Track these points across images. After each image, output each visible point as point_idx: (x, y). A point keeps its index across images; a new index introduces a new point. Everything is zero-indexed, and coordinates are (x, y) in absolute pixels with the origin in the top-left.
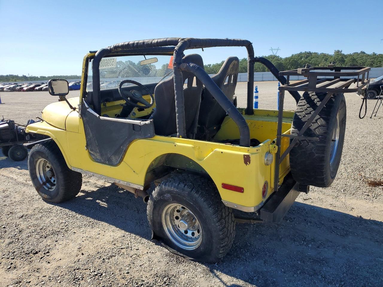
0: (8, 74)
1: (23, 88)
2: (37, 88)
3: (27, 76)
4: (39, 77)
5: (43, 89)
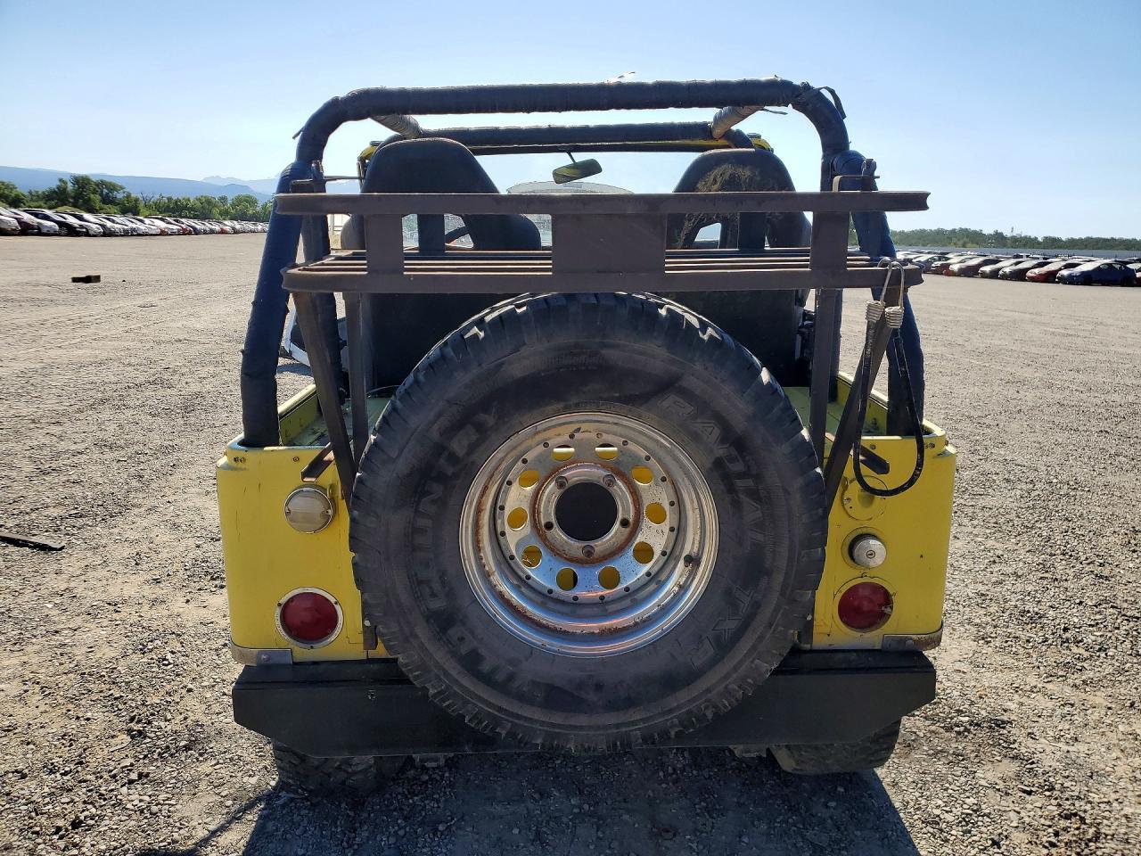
0: (957, 227)
1: (949, 265)
2: (987, 269)
3: (1007, 233)
4: (1040, 239)
5: (1001, 272)
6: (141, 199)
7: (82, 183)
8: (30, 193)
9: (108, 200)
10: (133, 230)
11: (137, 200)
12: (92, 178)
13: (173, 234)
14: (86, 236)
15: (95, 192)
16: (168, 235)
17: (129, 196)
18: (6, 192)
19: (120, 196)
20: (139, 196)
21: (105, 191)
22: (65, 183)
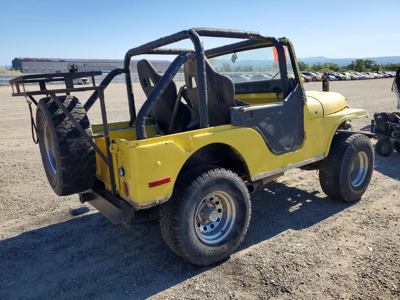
6: (381, 65)
7: (359, 62)
8: (342, 67)
9: (368, 67)
10: (364, 77)
11: (379, 66)
12: (363, 59)
13: (380, 78)
14: (345, 80)
15: (364, 64)
16: (378, 78)
17: (376, 65)
18: (335, 67)
19: (372, 65)
20: (380, 64)
21: (368, 63)
22: (354, 62)
